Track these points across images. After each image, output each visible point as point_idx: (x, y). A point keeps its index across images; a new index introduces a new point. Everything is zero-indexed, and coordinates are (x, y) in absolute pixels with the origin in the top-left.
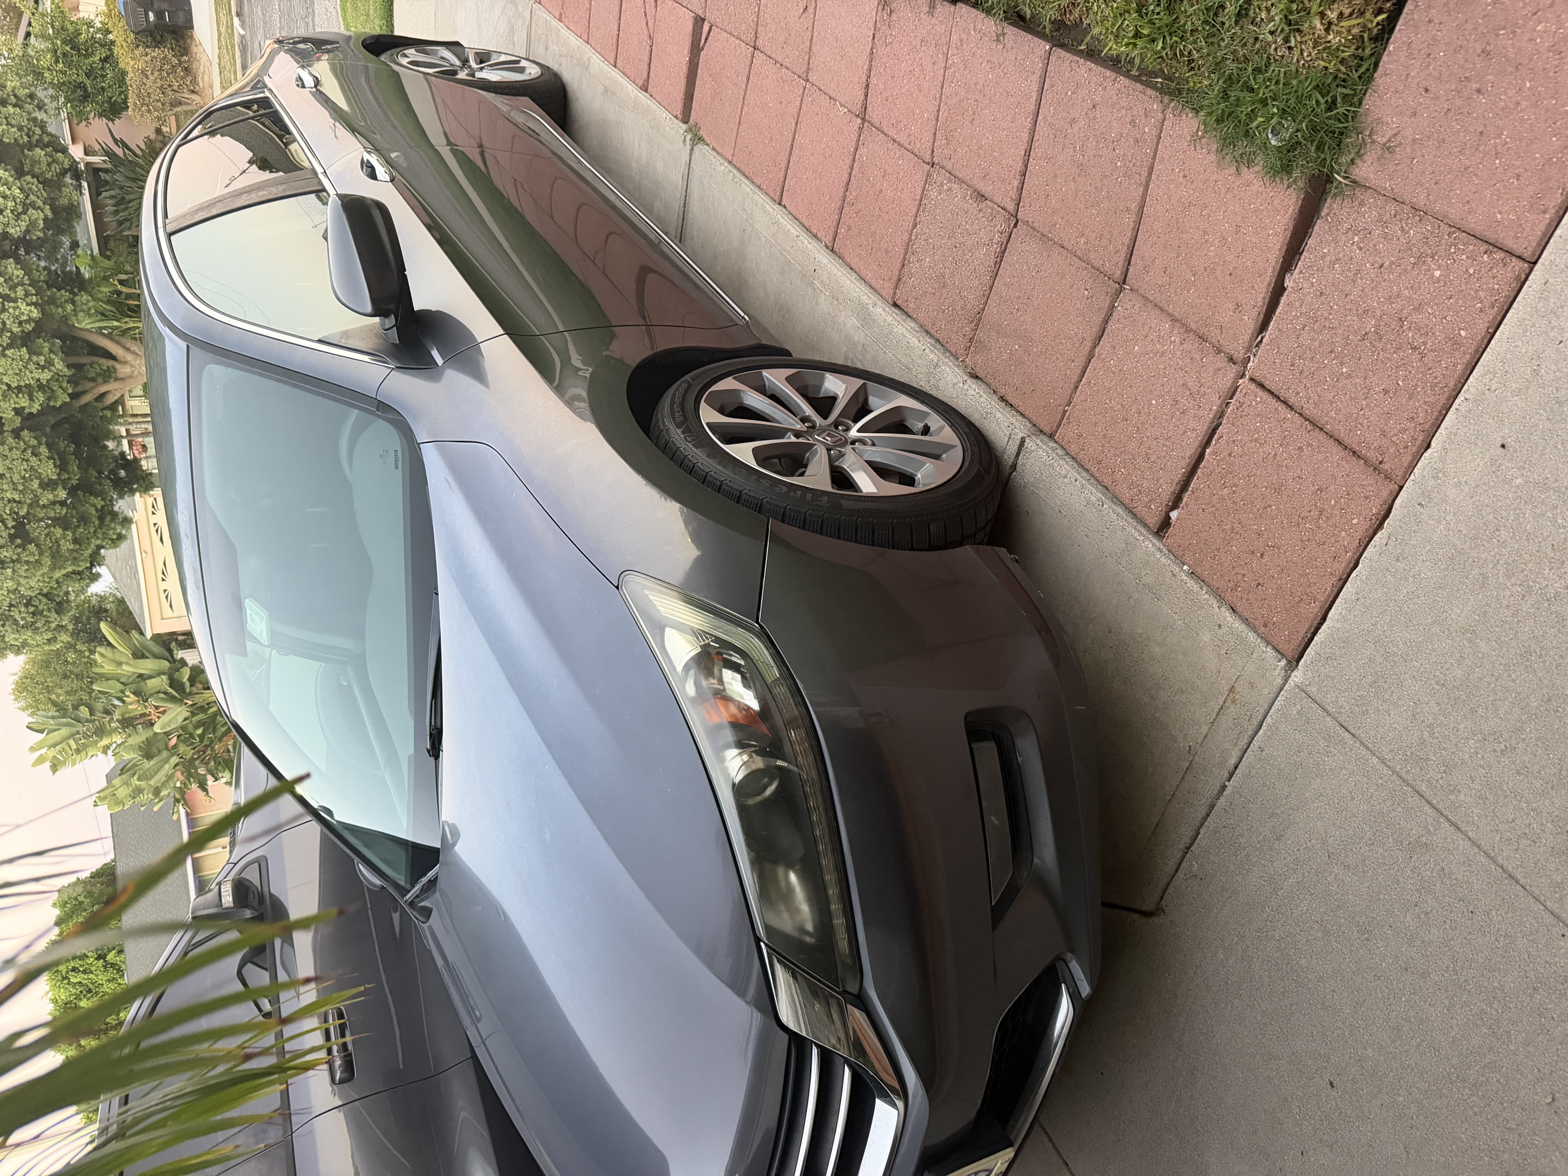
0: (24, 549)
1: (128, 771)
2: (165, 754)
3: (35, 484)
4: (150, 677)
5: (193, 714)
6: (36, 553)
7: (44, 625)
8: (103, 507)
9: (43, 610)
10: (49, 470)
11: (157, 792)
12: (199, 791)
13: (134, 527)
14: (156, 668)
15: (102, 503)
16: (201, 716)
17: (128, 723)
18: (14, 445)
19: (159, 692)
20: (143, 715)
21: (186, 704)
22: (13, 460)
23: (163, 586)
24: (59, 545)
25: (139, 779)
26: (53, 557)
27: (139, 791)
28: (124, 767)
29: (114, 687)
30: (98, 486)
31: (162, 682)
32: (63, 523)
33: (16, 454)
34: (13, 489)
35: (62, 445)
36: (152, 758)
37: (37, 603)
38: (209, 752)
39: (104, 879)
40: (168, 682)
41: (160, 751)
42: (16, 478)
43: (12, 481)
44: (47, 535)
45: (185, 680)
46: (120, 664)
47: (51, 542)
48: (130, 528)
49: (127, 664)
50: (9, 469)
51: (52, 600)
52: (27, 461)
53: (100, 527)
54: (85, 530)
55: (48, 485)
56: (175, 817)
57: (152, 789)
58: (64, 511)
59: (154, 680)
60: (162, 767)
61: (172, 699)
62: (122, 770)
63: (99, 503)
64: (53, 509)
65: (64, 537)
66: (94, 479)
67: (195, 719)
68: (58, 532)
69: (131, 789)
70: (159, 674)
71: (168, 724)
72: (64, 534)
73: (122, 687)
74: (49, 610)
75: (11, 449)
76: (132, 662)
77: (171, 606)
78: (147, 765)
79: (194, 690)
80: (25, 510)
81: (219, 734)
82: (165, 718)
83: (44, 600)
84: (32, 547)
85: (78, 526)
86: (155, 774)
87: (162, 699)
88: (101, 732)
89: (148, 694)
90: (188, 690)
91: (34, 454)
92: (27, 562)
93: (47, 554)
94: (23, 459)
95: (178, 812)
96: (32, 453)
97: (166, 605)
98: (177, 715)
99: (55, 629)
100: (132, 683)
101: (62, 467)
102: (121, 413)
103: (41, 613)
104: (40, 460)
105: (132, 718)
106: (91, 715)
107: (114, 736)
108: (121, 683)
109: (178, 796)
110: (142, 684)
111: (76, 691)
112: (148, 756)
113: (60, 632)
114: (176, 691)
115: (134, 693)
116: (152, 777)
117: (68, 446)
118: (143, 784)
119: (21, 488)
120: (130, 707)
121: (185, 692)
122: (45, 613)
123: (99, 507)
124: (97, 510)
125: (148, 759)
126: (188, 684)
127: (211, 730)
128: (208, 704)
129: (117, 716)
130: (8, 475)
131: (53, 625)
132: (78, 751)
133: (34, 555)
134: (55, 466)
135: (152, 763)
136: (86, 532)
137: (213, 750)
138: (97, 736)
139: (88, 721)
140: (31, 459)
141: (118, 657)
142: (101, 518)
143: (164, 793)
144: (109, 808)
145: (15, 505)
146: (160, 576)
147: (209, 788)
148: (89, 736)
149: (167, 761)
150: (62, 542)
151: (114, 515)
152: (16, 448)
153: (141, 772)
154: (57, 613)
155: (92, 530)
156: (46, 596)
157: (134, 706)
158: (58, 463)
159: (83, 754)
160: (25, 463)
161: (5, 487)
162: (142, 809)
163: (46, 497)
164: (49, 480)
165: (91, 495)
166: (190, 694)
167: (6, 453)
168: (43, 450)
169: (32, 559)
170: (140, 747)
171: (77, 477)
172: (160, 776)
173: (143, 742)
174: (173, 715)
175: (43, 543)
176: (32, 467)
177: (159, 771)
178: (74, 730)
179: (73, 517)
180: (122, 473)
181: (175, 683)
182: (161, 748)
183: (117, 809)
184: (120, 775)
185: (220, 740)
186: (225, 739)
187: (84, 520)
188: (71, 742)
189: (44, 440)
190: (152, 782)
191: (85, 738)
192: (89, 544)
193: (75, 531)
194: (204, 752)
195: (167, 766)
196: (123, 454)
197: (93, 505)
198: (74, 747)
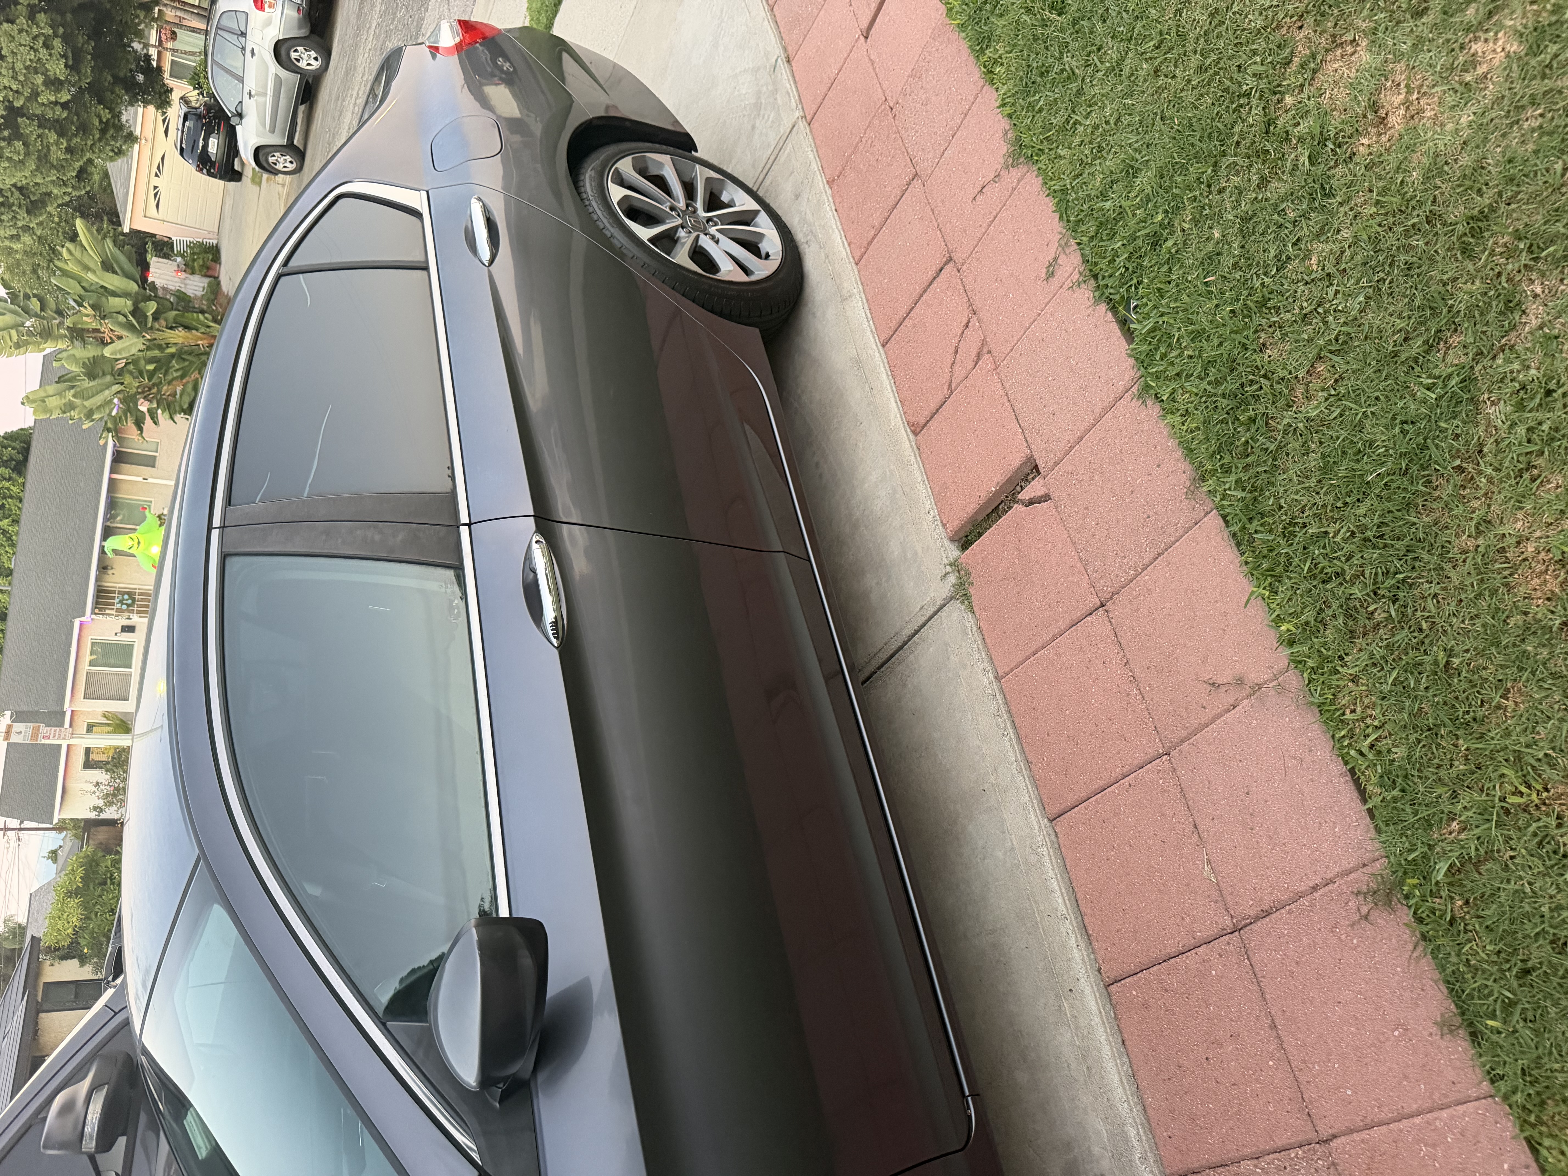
0: (9, 143)
1: (64, 381)
2: (108, 378)
3: (39, 79)
4: (114, 294)
5: (148, 348)
6: (22, 152)
7: (12, 219)
8: (108, 120)
9: (13, 204)
10: (58, 68)
11: (89, 415)
12: (134, 427)
13: (136, 146)
14: (122, 287)
15: (109, 116)
16: (156, 353)
17: (78, 334)
18: (25, 27)
19: (119, 313)
20: (97, 331)
21: (144, 336)
22: (21, 45)
23: (155, 181)
24: (49, 150)
25: (74, 396)
26: (39, 158)
27: (71, 406)
28: (63, 376)
29: (73, 287)
30: (109, 93)
31: (125, 304)
32: (60, 127)
33: (25, 39)
34: (12, 77)
35: (81, 40)
36: (94, 379)
37: (9, 194)
38: (155, 390)
39: (17, 444)
40: (132, 308)
41: (104, 374)
42: (19, 66)
43: (13, 68)
44: (39, 136)
45: (149, 314)
46: (87, 268)
47: (42, 145)
48: (132, 147)
49: (94, 272)
50: (13, 52)
51: (26, 196)
52: (36, 51)
53: (100, 140)
54: (82, 140)
55: (54, 84)
56: (102, 442)
57: (85, 411)
58: (65, 115)
59: (117, 299)
60: (102, 391)
61: (130, 327)
62: (59, 378)
63: (106, 115)
64: (52, 109)
65: (57, 143)
66: (107, 84)
67: (150, 354)
68: (52, 137)
69: (64, 401)
70: (125, 295)
71: (120, 352)
72: (58, 140)
73: (82, 292)
74: (20, 206)
75: (20, 31)
76: (99, 271)
77: (157, 206)
78: (87, 384)
79: (157, 325)
80: (21, 103)
81: (170, 377)
82: (118, 345)
83: (17, 194)
84: (19, 145)
85: (76, 136)
86: (93, 396)
87: (120, 324)
88: (46, 334)
89: (107, 311)
90: (149, 325)
91: (46, 45)
92: (9, 159)
93: (33, 157)
94: (31, 48)
95: (107, 438)
96: (44, 43)
97: (152, 203)
98: (131, 345)
99: (21, 228)
100: (93, 291)
101: (74, 67)
102: (156, 16)
103: (10, 206)
104: (50, 55)
105: (83, 330)
106: (42, 309)
107: (60, 341)
108: (83, 287)
109: (110, 425)
110: (104, 299)
111: (35, 253)
112: (91, 376)
113: (25, 232)
114: (138, 323)
115: (93, 307)
116: (89, 398)
117: (87, 42)
118: (77, 401)
119: (21, 78)
120: (84, 318)
121: (146, 325)
122: (14, 208)
123: (104, 120)
124: (101, 121)
125: (89, 379)
126: (150, 319)
127: (163, 371)
128: (167, 344)
129: (68, 322)
130: (10, 60)
131: (20, 224)
132: (18, 346)
133: (19, 154)
134: (66, 66)
135: (92, 384)
136: (83, 143)
137: (159, 391)
138: (41, 337)
139: (36, 315)
140: (41, 50)
141: (86, 260)
142: (103, 131)
143: (96, 416)
144: (34, 413)
145: (11, 93)
146: (155, 169)
147: (145, 427)
148: (34, 335)
149: (108, 387)
150: (53, 148)
151: (120, 127)
152: (27, 31)
153: (78, 389)
154: (29, 212)
155: (89, 143)
156: (21, 189)
157: (88, 319)
158: (70, 63)
159: (22, 350)
160: (32, 53)
161: (4, 72)
162: (71, 422)
163: (47, 97)
164: (55, 78)
165: (100, 103)
166: (151, 328)
167: (15, 33)
168: (57, 43)
169: (15, 158)
170: (84, 363)
171: (88, 81)
172: (98, 400)
173: (89, 359)
174: (128, 344)
175: (32, 143)
176: (39, 59)
177: (97, 394)
178: (19, 319)
179: (72, 123)
180: (141, 78)
181: (136, 312)
182: (106, 370)
183: (42, 417)
184: (57, 382)
185: (169, 383)
186: (174, 383)
187: (84, 129)
188: (14, 332)
189: (61, 30)
190: (87, 403)
191: (28, 335)
192: (82, 156)
193: (71, 140)
194: (150, 389)
195: (107, 392)
196: (148, 58)
197: (99, 117)
198: (15, 338)
